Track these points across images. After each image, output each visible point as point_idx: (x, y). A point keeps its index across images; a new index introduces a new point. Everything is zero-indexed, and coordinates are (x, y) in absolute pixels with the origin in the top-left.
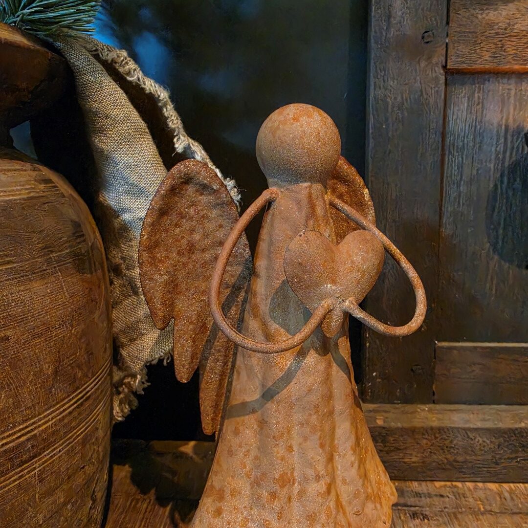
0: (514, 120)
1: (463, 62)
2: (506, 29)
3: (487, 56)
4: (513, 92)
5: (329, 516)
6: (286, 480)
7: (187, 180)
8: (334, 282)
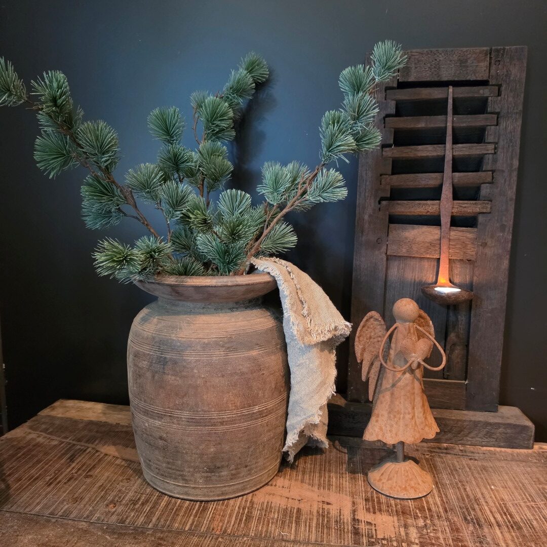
5: (412, 426)
6: (399, 412)
7: (371, 317)
8: (415, 353)
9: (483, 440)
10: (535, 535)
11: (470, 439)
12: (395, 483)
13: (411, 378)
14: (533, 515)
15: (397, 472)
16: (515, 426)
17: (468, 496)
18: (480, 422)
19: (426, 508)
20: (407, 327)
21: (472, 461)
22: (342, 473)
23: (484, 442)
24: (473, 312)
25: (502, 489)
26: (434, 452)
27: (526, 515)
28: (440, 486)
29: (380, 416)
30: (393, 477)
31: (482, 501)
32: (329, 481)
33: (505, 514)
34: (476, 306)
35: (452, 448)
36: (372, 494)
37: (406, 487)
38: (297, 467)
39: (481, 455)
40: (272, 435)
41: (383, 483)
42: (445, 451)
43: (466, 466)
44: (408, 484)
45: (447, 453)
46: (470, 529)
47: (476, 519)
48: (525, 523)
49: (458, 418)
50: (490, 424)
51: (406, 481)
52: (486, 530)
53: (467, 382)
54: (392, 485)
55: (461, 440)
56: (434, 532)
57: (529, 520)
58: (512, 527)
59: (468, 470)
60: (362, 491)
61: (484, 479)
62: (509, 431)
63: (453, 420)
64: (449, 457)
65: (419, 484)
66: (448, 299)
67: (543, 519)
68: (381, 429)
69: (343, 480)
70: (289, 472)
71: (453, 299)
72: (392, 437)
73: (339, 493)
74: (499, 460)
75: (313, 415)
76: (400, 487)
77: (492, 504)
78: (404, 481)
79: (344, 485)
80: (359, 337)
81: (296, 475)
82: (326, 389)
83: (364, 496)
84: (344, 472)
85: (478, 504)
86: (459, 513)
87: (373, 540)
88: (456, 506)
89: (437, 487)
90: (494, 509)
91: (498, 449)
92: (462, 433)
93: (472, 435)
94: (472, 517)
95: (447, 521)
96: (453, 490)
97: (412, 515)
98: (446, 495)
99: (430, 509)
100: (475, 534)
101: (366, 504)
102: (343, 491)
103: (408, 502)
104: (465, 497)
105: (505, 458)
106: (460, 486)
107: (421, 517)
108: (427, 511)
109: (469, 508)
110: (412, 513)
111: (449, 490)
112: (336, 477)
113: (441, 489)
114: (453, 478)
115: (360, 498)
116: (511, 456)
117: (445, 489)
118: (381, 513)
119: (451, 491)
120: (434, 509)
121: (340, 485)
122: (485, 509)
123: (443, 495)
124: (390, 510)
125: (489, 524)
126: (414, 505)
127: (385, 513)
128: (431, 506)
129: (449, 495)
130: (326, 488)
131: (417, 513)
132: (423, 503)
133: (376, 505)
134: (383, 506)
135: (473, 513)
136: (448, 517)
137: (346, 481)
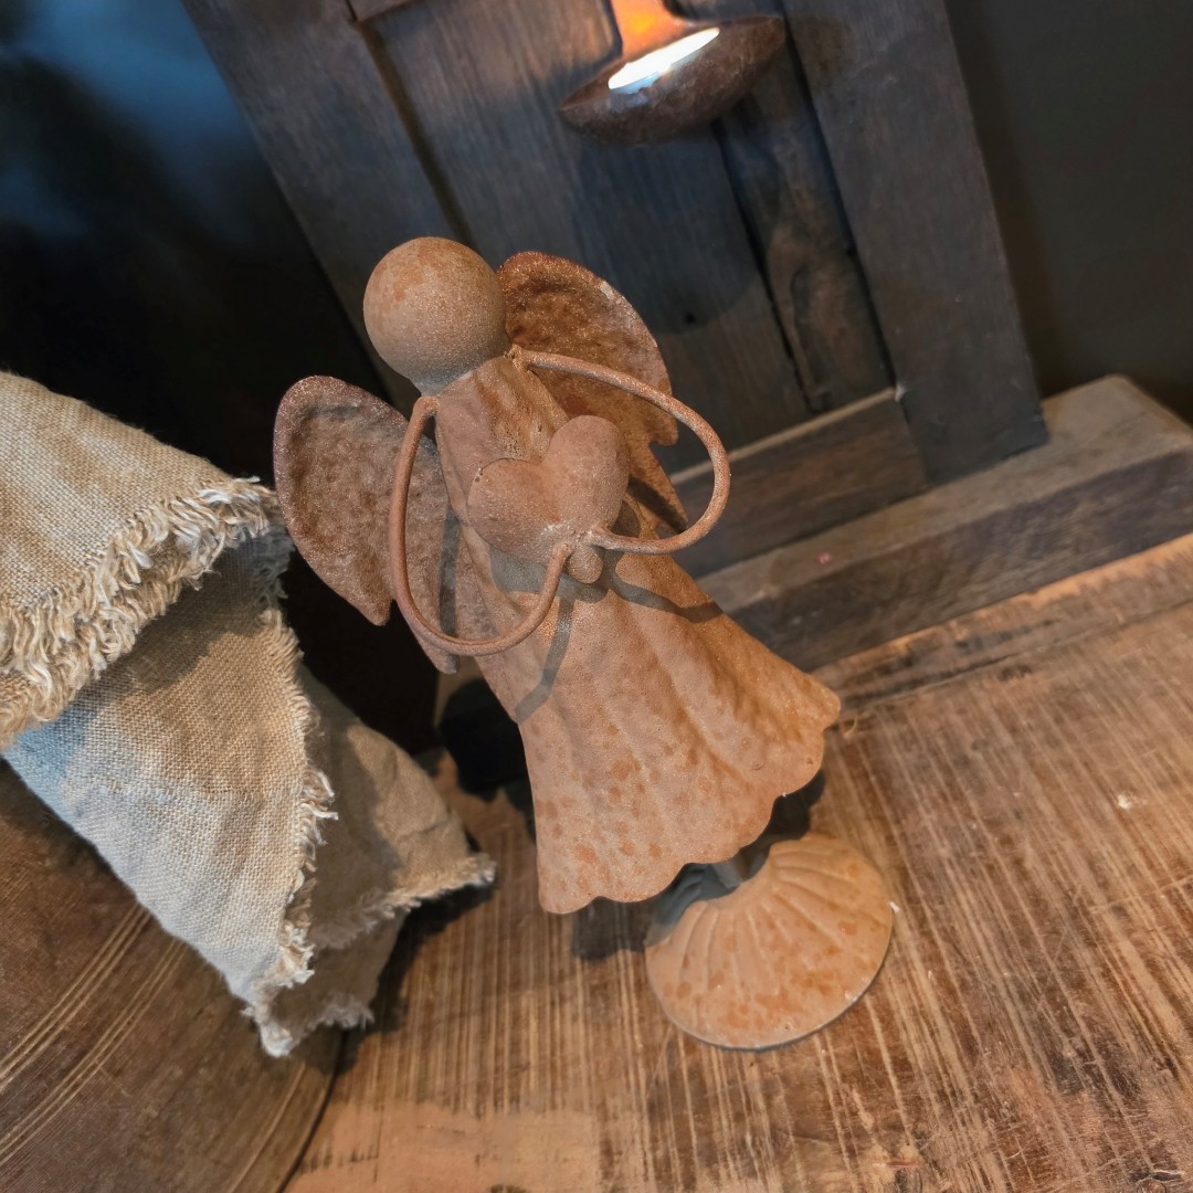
5: (707, 790)
6: (624, 769)
7: (309, 414)
8: (556, 519)
9: (1028, 570)
11: (982, 587)
12: (737, 987)
13: (608, 613)
15: (731, 943)
16: (1131, 475)
17: (1037, 901)
18: (994, 518)
19: (886, 1057)
20: (471, 393)
21: (1014, 682)
22: (561, 978)
23: (1032, 574)
24: (820, 103)
25: (1160, 797)
26: (869, 696)
28: (920, 892)
29: (561, 810)
30: (726, 965)
31: (1100, 907)
32: (515, 1045)
34: (824, 66)
35: (930, 647)
36: (671, 1061)
37: (784, 994)
38: (406, 1008)
39: (1039, 635)
40: (179, 1073)
41: (698, 1001)
42: (903, 676)
43: (994, 719)
44: (788, 977)
45: (916, 683)
46: (1088, 1130)
49: (914, 539)
50: (1038, 508)
51: (779, 968)
52: (1158, 1106)
53: (899, 392)
54: (732, 1004)
55: (951, 604)
59: (1007, 739)
60: (635, 1054)
61: (1079, 766)
62: (1112, 500)
63: (898, 555)
64: (925, 695)
65: (832, 951)
66: (669, 110)
68: (588, 855)
69: (562, 1015)
70: (378, 1052)
71: (693, 97)
72: (639, 870)
73: (554, 1106)
74: (1111, 631)
75: (268, 959)
76: (763, 1000)
77: (1143, 914)
78: (769, 968)
79: (569, 1048)
80: (308, 531)
81: (401, 1060)
82: (278, 825)
83: (642, 1082)
84: (567, 970)
85: (1090, 944)
86: (1021, 1036)
88: (1003, 994)
89: (911, 901)
90: (1162, 945)
91: (1092, 578)
92: (946, 579)
93: (983, 571)
94: (1084, 1040)
95: (983, 1119)
96: (973, 890)
97: (839, 1130)
98: (950, 937)
99: (902, 1065)
100: (1119, 1159)
101: (654, 1140)
102: (565, 1089)
103: (812, 1051)
104: (1029, 917)
105: (1132, 612)
106: (994, 851)
107: (876, 1130)
108: (893, 1080)
109: (1059, 980)
110: (837, 1123)
111: (959, 903)
112: (541, 1010)
113: (924, 904)
114: (959, 816)
115: (630, 1108)
116: (1147, 590)
117: (942, 903)
118: (716, 1177)
119: (967, 899)
120: (917, 1047)
121: (553, 1054)
122: (1122, 958)
123: (940, 942)
124: (748, 1139)
125: (1163, 1061)
126: (837, 1056)
127: (731, 1165)
128: (903, 1036)
129: (965, 930)
130: (506, 1091)
131: (854, 1114)
132: (872, 1033)
133: (692, 1125)
134: (720, 1119)
135: (1078, 1008)
136: (983, 1087)
137: (575, 1019)
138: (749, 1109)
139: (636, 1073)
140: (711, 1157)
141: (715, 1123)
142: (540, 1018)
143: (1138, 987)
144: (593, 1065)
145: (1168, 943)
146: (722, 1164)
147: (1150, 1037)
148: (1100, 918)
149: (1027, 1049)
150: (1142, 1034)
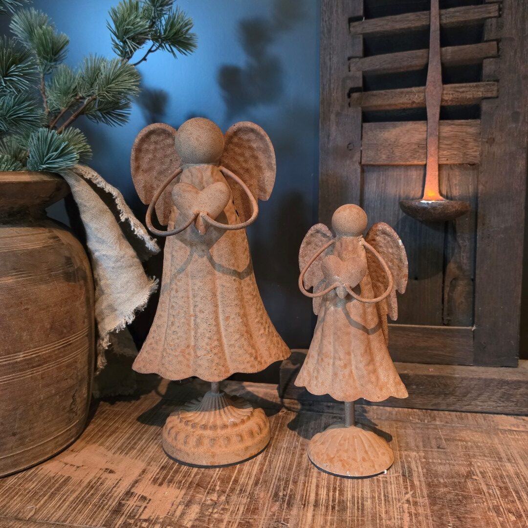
0: (404, 192)
1: (371, 161)
2: (395, 142)
3: (384, 157)
4: (403, 177)
7: (317, 231)
10: (358, 520)
14: (373, 491)
17: (299, 464)
19: (233, 478)
27: (362, 491)
32: (135, 443)
33: (335, 489)
46: (273, 510)
47: (290, 496)
48: (354, 504)
52: (294, 511)
56: (222, 512)
57: (363, 498)
58: (333, 508)
67: (383, 498)
68: (309, 374)
73: (136, 458)
79: (150, 449)
83: (164, 462)
85: (306, 476)
87: (132, 521)
88: (274, 477)
94: (287, 493)
95: (248, 498)
96: (285, 455)
97: (209, 488)
98: (270, 462)
99: (236, 481)
100: (275, 517)
101: (158, 473)
102: (142, 456)
103: (215, 471)
104: (295, 466)
105: (379, 417)
106: (298, 450)
107: (218, 491)
108: (231, 483)
109: (291, 480)
110: (209, 486)
111: (279, 456)
112: (148, 439)
113: (270, 454)
114: (295, 440)
115: (157, 466)
116: (388, 414)
117: (275, 455)
118: (169, 486)
119: (282, 457)
120: (243, 479)
121: (144, 449)
122: (311, 482)
123: (267, 461)
124: (183, 482)
125: (303, 503)
126: (220, 474)
127: (174, 485)
128: (241, 476)
129: (276, 462)
130: (125, 452)
131: (215, 486)
132: (234, 473)
133: (170, 474)
134: (179, 476)
135: (291, 486)
136: (253, 493)
137: (156, 444)
138: (188, 476)
139: (164, 460)
140: (170, 481)
141: (177, 475)
142: (146, 441)
143: (310, 489)
144: (153, 454)
145: (326, 483)
146: (172, 484)
147: (304, 498)
148: (313, 472)
149: (271, 489)
150: (303, 497)
